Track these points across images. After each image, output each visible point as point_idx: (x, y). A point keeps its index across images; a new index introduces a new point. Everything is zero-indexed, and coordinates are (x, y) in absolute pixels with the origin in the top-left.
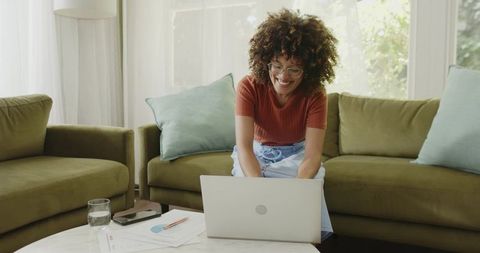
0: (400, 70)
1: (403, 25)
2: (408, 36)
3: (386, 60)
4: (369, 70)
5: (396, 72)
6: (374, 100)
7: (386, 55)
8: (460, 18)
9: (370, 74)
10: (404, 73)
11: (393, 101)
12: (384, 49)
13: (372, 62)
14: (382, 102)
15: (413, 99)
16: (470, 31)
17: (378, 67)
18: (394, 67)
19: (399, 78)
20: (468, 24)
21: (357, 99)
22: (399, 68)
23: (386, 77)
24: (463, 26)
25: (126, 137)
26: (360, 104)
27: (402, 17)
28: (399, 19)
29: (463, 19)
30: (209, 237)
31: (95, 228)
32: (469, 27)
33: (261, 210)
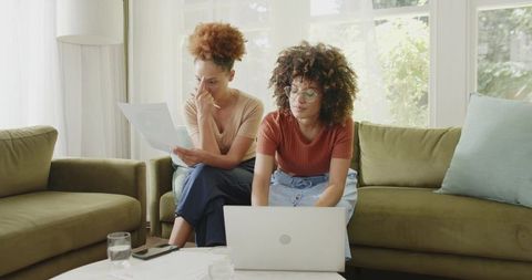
0: (420, 97)
1: (422, 50)
2: (428, 62)
3: (405, 86)
4: (388, 97)
5: (416, 99)
6: (395, 128)
7: (404, 81)
8: (480, 41)
9: (389, 101)
10: (424, 100)
11: (414, 129)
12: (402, 75)
13: (391, 88)
14: (403, 130)
15: (435, 127)
16: (493, 55)
17: (397, 93)
18: (413, 94)
19: (418, 106)
20: (490, 47)
21: (377, 128)
22: (419, 95)
23: (406, 104)
24: (485, 49)
25: (138, 170)
26: (381, 133)
27: (420, 42)
28: (417, 45)
29: (485, 42)
30: (236, 270)
31: (116, 262)
32: (491, 51)
33: (285, 240)
